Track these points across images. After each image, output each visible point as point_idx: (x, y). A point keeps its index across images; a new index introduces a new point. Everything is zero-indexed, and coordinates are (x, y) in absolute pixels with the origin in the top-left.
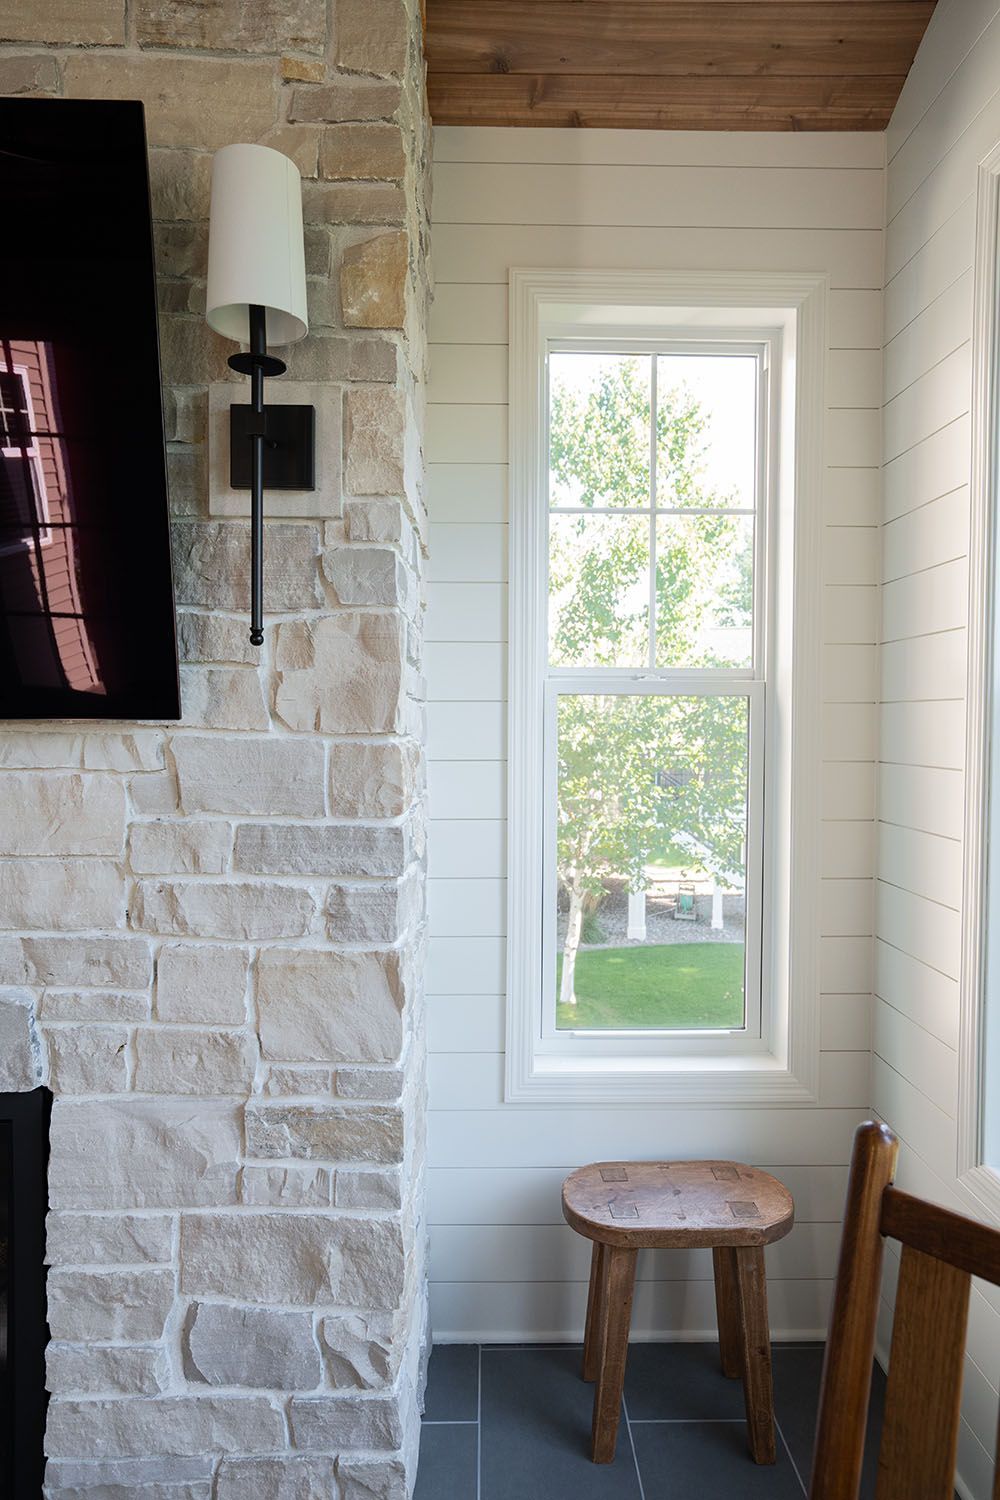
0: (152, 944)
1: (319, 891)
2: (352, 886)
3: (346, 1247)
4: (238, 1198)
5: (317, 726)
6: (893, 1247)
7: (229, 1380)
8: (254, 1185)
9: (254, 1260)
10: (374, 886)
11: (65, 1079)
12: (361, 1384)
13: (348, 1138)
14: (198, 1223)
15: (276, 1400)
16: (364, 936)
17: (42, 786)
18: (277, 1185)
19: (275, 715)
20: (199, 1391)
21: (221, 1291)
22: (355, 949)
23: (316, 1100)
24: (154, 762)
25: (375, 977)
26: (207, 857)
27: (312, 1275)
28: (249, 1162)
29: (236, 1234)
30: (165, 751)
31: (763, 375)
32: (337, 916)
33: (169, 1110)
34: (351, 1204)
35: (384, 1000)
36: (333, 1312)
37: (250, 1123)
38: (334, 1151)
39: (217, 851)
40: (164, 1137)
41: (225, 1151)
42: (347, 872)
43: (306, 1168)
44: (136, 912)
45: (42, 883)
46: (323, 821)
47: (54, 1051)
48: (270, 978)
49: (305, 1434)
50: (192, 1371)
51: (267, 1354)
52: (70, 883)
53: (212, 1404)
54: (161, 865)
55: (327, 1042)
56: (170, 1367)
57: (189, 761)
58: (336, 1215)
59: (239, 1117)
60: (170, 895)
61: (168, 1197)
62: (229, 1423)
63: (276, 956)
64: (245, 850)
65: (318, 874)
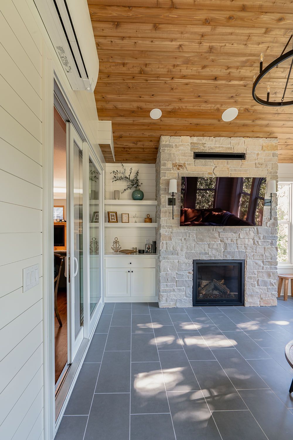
0: (256, 246)
1: (270, 241)
2: (273, 241)
3: (272, 273)
4: (263, 269)
5: (270, 227)
7: (262, 286)
9: (264, 275)
10: (275, 241)
11: (248, 258)
12: (273, 286)
13: (273, 263)
14: (259, 271)
15: (266, 288)
16: (274, 245)
17: (246, 232)
18: (266, 268)
19: (267, 226)
20: (259, 287)
21: (261, 278)
22: (273, 246)
23: (270, 260)
24: (256, 230)
25: (275, 249)
27: (269, 276)
28: (264, 266)
29: (263, 272)
30: (257, 229)
32: (272, 244)
33: (257, 261)
34: (273, 270)
35: (276, 251)
36: (271, 280)
38: (271, 265)
39: (262, 238)
40: (256, 264)
41: (262, 265)
42: (273, 240)
43: (269, 266)
44: (254, 243)
45: (247, 240)
46: (271, 235)
47: (247, 256)
48: (266, 249)
49: (269, 291)
50: (258, 285)
51: (265, 283)
52: (249, 241)
53: (260, 288)
54: (256, 239)
55: (271, 255)
56: (256, 284)
57: (259, 230)
58: (272, 271)
59: (263, 262)
60: (258, 242)
61: (257, 269)
62: (262, 289)
63: (266, 247)
64: (264, 238)
65: (270, 240)
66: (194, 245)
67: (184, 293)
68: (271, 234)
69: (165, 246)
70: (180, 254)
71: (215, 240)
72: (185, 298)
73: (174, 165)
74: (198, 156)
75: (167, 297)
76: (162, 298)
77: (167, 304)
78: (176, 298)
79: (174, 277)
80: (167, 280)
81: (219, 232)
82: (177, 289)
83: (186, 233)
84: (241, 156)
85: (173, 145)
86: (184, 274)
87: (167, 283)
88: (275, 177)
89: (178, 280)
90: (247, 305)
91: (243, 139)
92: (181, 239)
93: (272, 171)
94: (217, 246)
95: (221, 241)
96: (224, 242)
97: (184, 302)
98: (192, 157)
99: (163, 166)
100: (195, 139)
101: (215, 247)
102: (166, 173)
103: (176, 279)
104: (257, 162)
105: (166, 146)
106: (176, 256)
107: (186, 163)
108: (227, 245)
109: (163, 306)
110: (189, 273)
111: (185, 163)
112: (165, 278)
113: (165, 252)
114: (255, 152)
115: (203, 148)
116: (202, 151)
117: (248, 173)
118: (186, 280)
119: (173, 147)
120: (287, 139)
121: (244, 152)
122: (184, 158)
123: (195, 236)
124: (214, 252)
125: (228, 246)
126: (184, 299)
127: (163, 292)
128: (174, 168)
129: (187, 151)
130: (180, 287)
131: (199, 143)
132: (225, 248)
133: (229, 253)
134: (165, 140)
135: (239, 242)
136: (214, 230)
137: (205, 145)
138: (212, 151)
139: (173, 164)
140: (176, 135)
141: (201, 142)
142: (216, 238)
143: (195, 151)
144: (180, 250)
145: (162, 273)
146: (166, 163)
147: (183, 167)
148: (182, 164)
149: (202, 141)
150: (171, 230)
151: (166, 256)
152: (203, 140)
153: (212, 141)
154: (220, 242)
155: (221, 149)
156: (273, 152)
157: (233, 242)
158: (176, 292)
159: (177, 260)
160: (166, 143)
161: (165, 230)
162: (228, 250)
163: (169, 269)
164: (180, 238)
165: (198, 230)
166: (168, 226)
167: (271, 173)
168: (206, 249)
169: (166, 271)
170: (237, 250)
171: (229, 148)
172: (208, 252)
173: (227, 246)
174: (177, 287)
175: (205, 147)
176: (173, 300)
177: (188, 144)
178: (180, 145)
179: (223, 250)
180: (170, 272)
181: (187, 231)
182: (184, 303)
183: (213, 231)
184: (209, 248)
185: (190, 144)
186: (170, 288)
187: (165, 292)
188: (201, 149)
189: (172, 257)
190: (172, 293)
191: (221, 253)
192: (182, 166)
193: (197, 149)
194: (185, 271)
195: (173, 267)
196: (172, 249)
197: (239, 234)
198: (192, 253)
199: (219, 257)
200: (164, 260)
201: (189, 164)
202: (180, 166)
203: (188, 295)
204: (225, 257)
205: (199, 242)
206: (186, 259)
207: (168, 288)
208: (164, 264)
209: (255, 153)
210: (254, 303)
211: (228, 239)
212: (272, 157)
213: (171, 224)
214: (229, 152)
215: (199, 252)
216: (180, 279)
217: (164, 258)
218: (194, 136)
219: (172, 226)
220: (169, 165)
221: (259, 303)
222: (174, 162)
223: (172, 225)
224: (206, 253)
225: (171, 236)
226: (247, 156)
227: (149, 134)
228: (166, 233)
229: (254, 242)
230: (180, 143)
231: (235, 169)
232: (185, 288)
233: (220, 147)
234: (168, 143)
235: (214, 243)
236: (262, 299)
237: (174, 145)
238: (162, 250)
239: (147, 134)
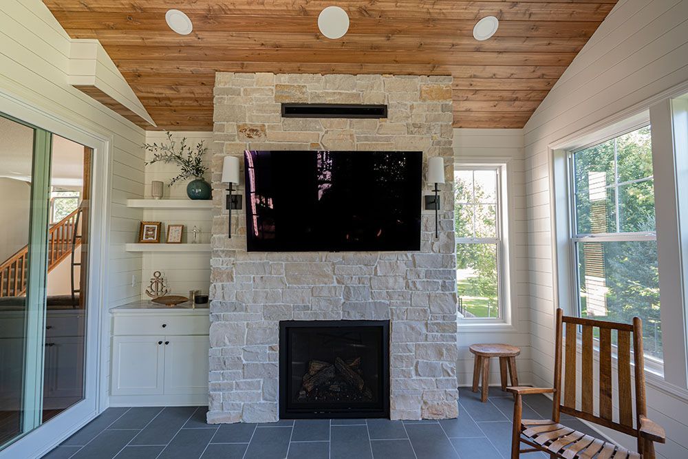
0: (411, 292)
1: (440, 281)
2: (447, 281)
3: (446, 349)
4: (426, 340)
5: (439, 252)
6: (564, 324)
7: (424, 376)
8: (430, 337)
9: (429, 352)
10: (451, 281)
11: (394, 318)
12: (449, 376)
13: (447, 328)
14: (419, 345)
15: (434, 379)
16: (449, 290)
17: (390, 263)
18: (433, 337)
19: (433, 250)
20: (419, 378)
21: (423, 358)
22: (447, 293)
23: (441, 321)
24: (410, 259)
25: (451, 297)
26: (421, 276)
27: (440, 354)
28: (427, 333)
29: (426, 347)
30: (413, 256)
31: (497, 175)
32: (444, 287)
33: (414, 324)
34: (447, 341)
35: (453, 302)
36: (444, 362)
37: (429, 326)
38: (444, 331)
40: (413, 329)
41: (424, 331)
42: (446, 278)
43: (439, 334)
44: (407, 286)
45: (391, 281)
46: (442, 269)
47: (392, 313)
48: (432, 298)
49: (440, 386)
50: (417, 374)
51: (432, 370)
52: (396, 281)
53: (421, 380)
54: (412, 277)
55: (443, 310)
56: (413, 373)
57: (417, 258)
58: (445, 343)
59: (426, 324)
60: (414, 283)
61: (414, 340)
62: (425, 383)
63: (433, 294)
64: (428, 274)
65: (440, 279)
66: (280, 291)
67: (260, 391)
68: (442, 267)
69: (219, 291)
70: (251, 310)
71: (326, 280)
72: (262, 401)
73: (242, 129)
74: (290, 110)
75: (223, 400)
76: (211, 403)
77: (224, 416)
78: (242, 404)
79: (238, 358)
80: (223, 363)
81: (333, 264)
82: (245, 382)
83: (263, 265)
84: (379, 111)
85: (240, 89)
86: (258, 351)
87: (223, 370)
88: (447, 152)
89: (248, 365)
90: (394, 416)
91: (382, 78)
92: (254, 278)
93: (440, 139)
94: (330, 292)
95: (338, 282)
96: (343, 284)
97: (260, 410)
98: (279, 114)
99: (218, 131)
100: (284, 79)
101: (325, 293)
102: (223, 144)
103: (244, 362)
104: (410, 121)
105: (226, 91)
106: (243, 313)
107: (266, 124)
108: (349, 289)
109: (213, 420)
110: (271, 348)
111: (264, 126)
112: (219, 359)
113: (219, 305)
114: (406, 103)
115: (301, 96)
116: (297, 102)
117: (392, 144)
118: (263, 364)
119: (239, 94)
120: (471, 77)
121: (384, 102)
122: (261, 114)
123: (283, 270)
124: (323, 303)
125: (352, 292)
126: (260, 403)
127: (215, 390)
128: (241, 135)
129: (267, 102)
130: (252, 378)
131: (291, 86)
132: (347, 297)
133: (355, 306)
134: (224, 80)
135: (375, 283)
136: (324, 260)
137: (304, 90)
138: (318, 102)
139: (238, 127)
140: (244, 70)
141: (295, 84)
142: (327, 276)
143: (284, 102)
144: (250, 301)
145: (215, 350)
146: (224, 125)
147: (260, 132)
148: (257, 126)
149: (297, 82)
150: (232, 259)
151: (222, 314)
152: (301, 80)
153: (318, 81)
154: (335, 284)
155: (337, 97)
156: (442, 102)
157: (363, 283)
158: (242, 390)
159: (245, 323)
160: (227, 86)
161: (220, 259)
162: (353, 300)
163: (227, 341)
164: (252, 276)
165: (290, 259)
166: (227, 251)
167: (438, 143)
168: (307, 299)
169: (222, 344)
170: (371, 300)
171: (352, 95)
172: (310, 305)
173: (350, 293)
174: (244, 378)
175: (303, 93)
176: (236, 407)
177: (271, 87)
178: (254, 91)
179: (343, 301)
180: (229, 346)
181: (265, 261)
182: (259, 412)
183: (322, 261)
184: (312, 295)
185: (274, 88)
186: (228, 382)
187: (219, 390)
188: (296, 98)
189: (235, 315)
190: (234, 391)
191: (337, 307)
192: (257, 131)
193: (286, 97)
194: (262, 344)
195: (236, 336)
196: (235, 299)
197: (376, 268)
198: (276, 306)
199: (334, 315)
200: (217, 323)
201: (272, 128)
202: (253, 130)
203: (268, 397)
204: (346, 315)
205: (292, 283)
206: (265, 319)
207: (226, 381)
208: (216, 329)
209: (406, 105)
210: (409, 413)
211: (352, 278)
212: (440, 112)
213: (233, 247)
214: (352, 103)
215: (292, 305)
216: (251, 360)
217: (218, 317)
218: (281, 71)
219: (234, 251)
220: (231, 129)
221: (419, 411)
222: (241, 124)
223: (237, 250)
224: (306, 308)
225: (232, 272)
226: (390, 111)
227: (192, 69)
228: (220, 266)
229: (407, 282)
230: (255, 87)
231: (366, 137)
232: (262, 380)
233: (334, 93)
234: (231, 86)
235: (322, 287)
236: (425, 403)
237: (242, 89)
238: (214, 301)
239: (187, 69)
